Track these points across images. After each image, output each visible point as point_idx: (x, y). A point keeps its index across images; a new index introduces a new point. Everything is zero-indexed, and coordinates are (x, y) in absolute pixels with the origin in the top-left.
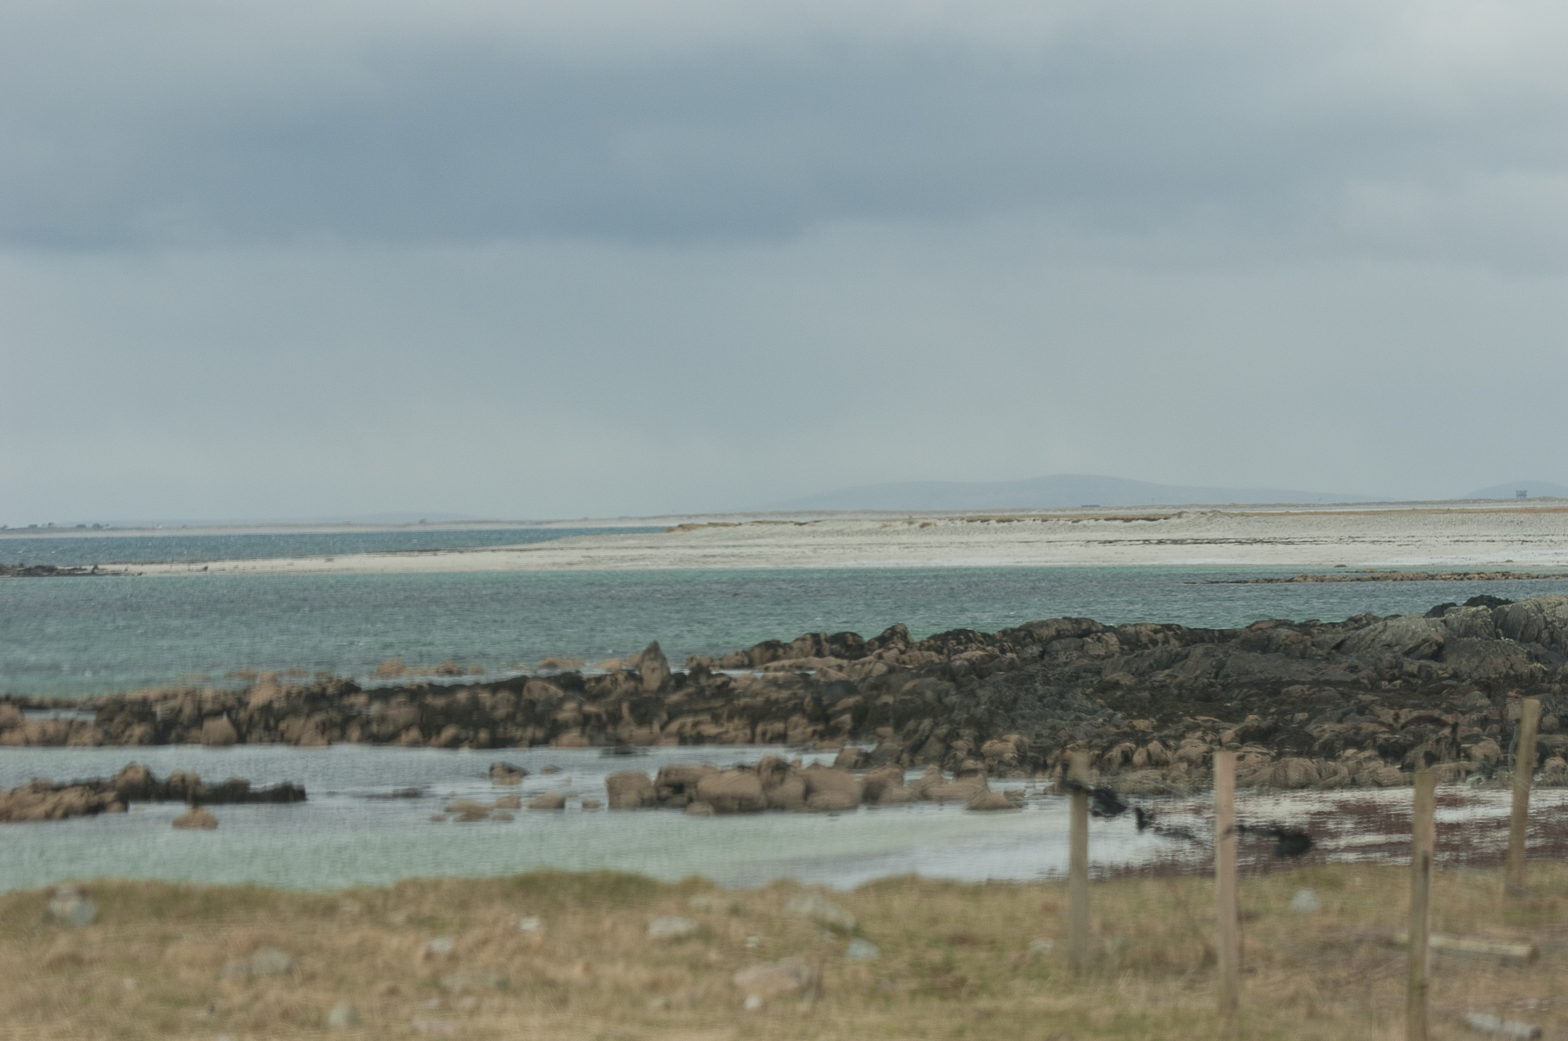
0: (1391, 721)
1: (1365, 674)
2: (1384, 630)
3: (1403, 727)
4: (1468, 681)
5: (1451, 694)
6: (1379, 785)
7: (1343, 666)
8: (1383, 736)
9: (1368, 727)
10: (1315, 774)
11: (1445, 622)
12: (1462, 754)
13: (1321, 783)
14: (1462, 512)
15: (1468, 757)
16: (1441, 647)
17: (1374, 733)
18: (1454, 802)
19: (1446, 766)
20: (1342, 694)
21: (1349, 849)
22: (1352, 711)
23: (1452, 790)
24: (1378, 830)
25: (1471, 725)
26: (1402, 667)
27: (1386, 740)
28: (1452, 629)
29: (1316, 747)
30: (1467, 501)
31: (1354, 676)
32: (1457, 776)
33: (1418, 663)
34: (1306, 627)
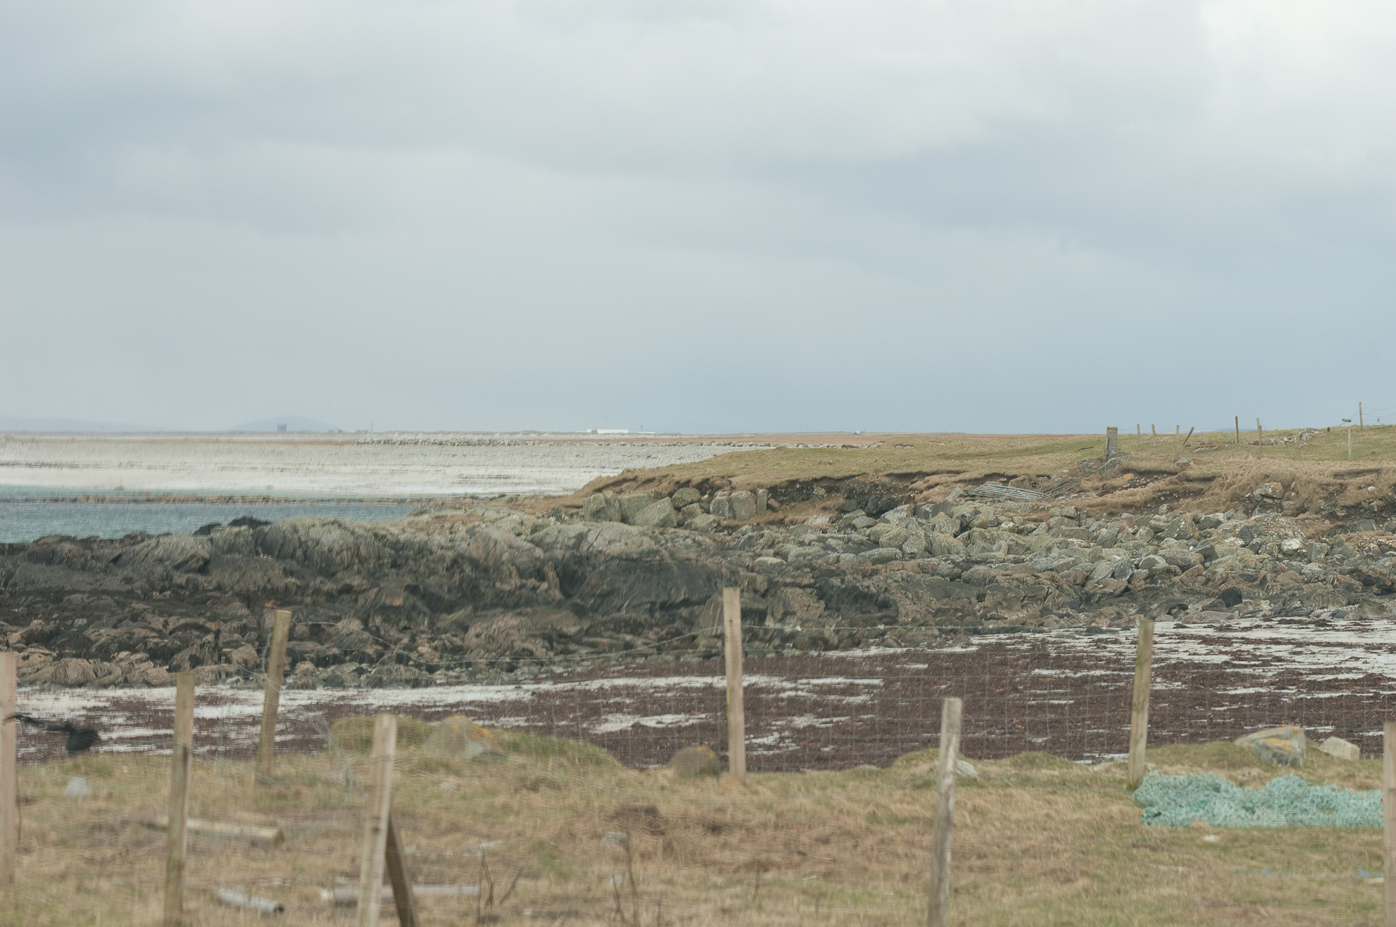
0: (161, 627)
1: (139, 584)
2: (157, 546)
3: (171, 633)
4: (231, 593)
5: (215, 604)
6: (149, 685)
7: (120, 577)
8: (153, 641)
9: (140, 632)
10: (92, 673)
11: (211, 540)
12: (223, 658)
13: (97, 682)
14: (228, 442)
15: (229, 661)
16: (207, 562)
17: (145, 637)
18: (214, 701)
19: (210, 668)
20: (118, 603)
21: (121, 740)
22: (125, 618)
23: (213, 690)
24: (146, 725)
25: (231, 632)
26: (172, 579)
27: (156, 644)
28: (217, 546)
29: (93, 650)
30: (233, 433)
31: (128, 587)
32: (219, 678)
33: (186, 577)
34: (87, 543)
